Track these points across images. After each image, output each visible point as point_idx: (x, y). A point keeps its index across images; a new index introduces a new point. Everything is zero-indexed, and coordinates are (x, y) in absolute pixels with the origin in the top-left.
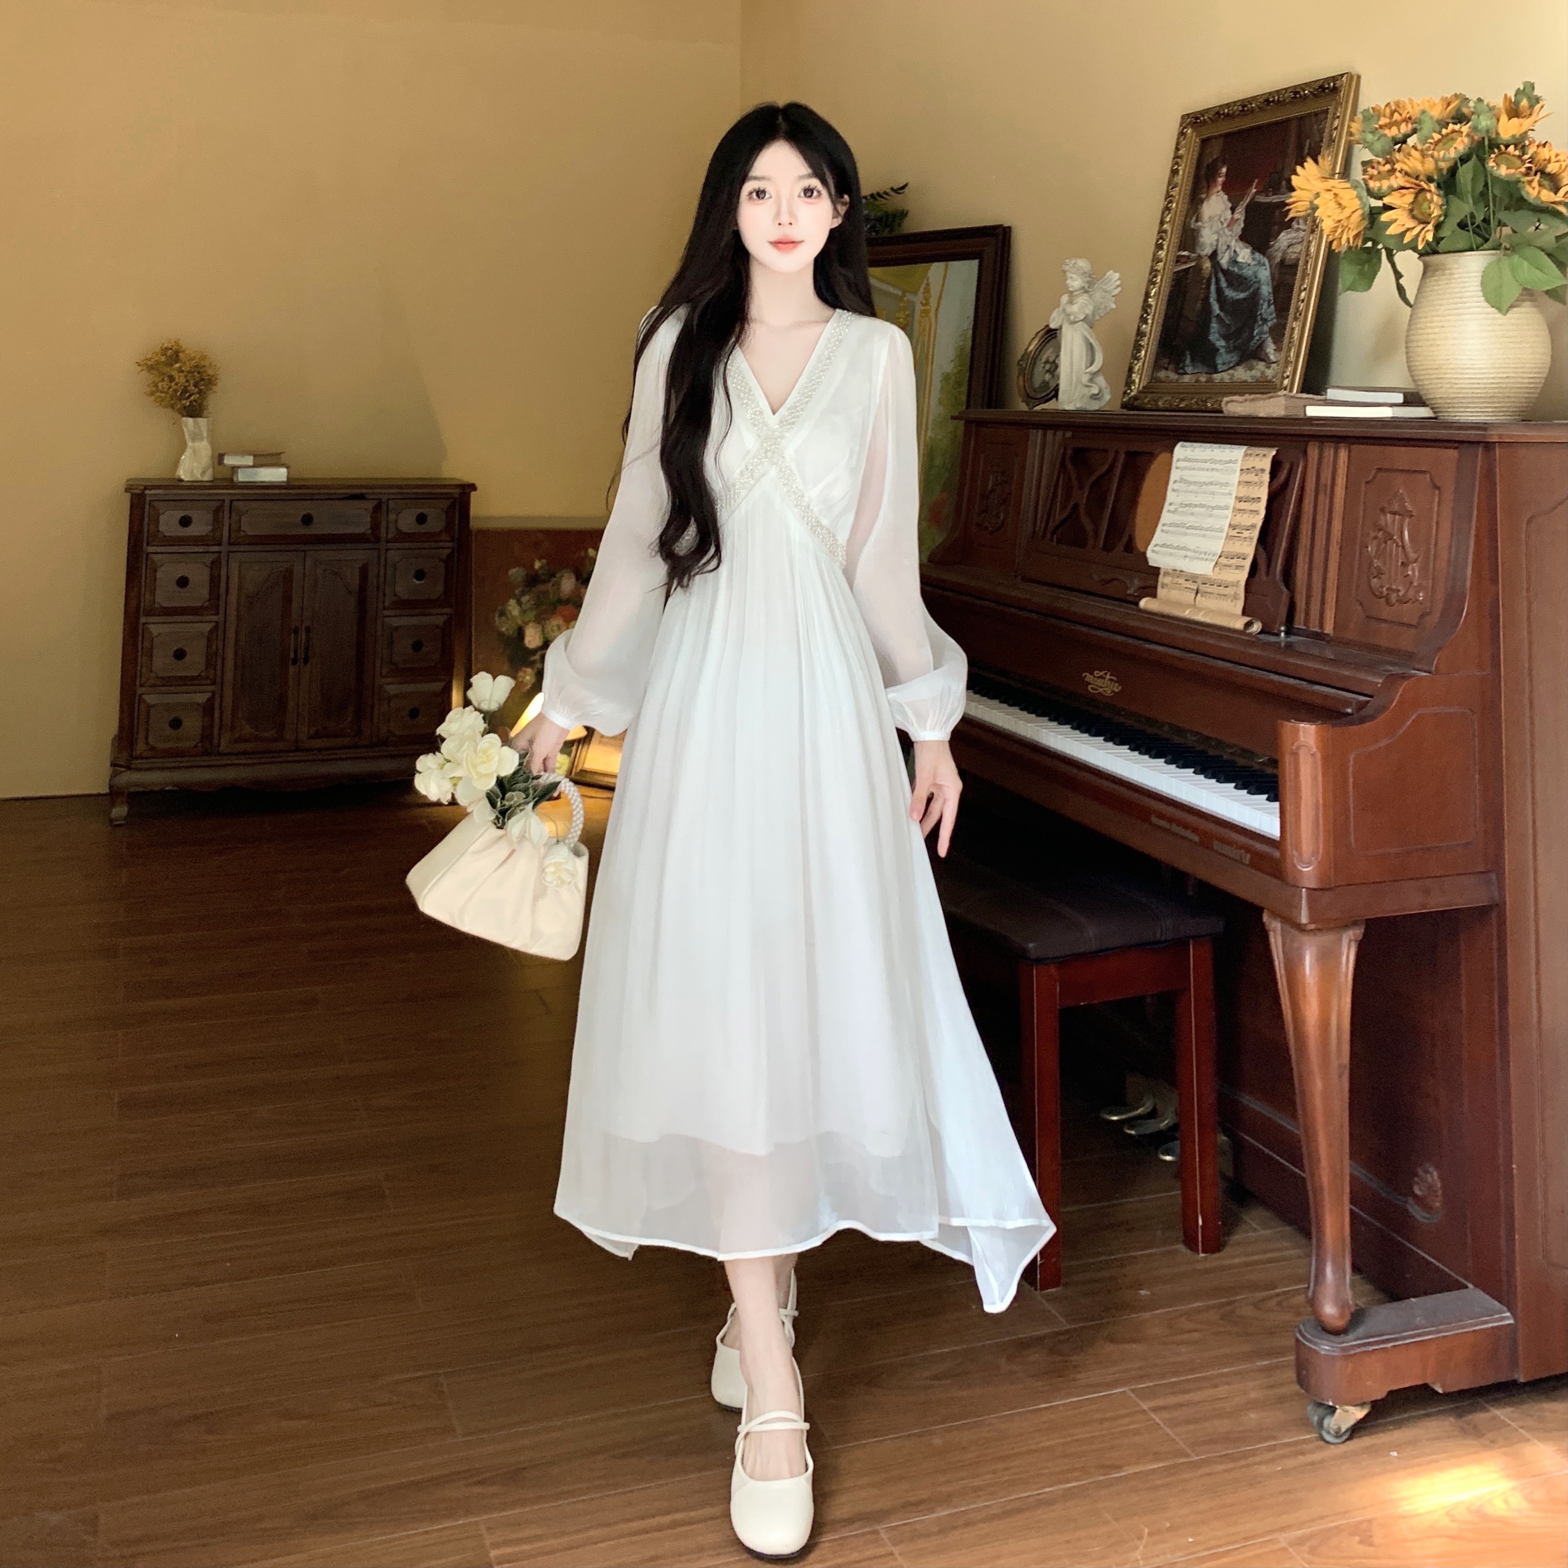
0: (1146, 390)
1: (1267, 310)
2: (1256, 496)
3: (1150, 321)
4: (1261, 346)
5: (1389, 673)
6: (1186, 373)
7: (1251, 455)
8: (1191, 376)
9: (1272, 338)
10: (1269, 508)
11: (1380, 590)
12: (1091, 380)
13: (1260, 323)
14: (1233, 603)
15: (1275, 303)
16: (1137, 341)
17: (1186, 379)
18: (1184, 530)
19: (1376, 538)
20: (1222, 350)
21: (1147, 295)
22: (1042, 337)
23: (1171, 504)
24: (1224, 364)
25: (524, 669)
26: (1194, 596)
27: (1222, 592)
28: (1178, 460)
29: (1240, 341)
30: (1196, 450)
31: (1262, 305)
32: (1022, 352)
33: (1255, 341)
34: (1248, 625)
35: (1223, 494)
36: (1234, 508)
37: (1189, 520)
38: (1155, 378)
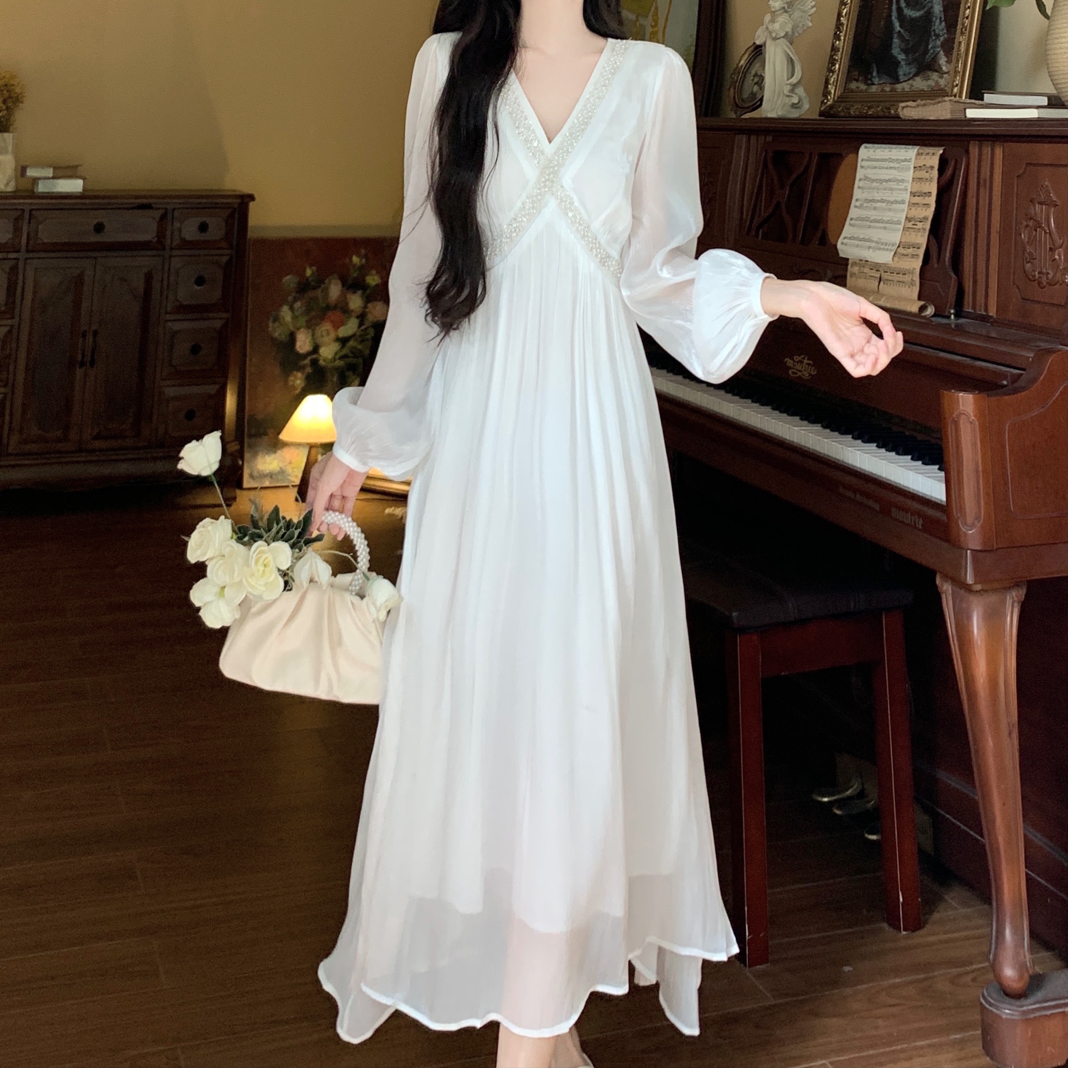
0: (841, 99)
1: (939, 26)
2: (927, 191)
3: (842, 38)
4: (935, 59)
5: (1038, 349)
6: (873, 84)
7: (922, 154)
8: (878, 87)
9: (944, 51)
10: (938, 201)
11: (1033, 274)
12: (792, 91)
13: (934, 38)
14: (910, 289)
15: (945, 20)
16: (831, 56)
17: (874, 89)
18: (868, 223)
19: (1027, 226)
20: (903, 63)
21: (839, 15)
22: (750, 55)
23: (857, 200)
24: (905, 75)
25: (295, 373)
26: (877, 284)
27: (901, 279)
28: (862, 160)
29: (917, 54)
30: (877, 150)
31: (935, 22)
32: (735, 66)
33: (929, 54)
34: (922, 309)
35: (900, 190)
36: (909, 202)
37: (873, 214)
38: (848, 89)
